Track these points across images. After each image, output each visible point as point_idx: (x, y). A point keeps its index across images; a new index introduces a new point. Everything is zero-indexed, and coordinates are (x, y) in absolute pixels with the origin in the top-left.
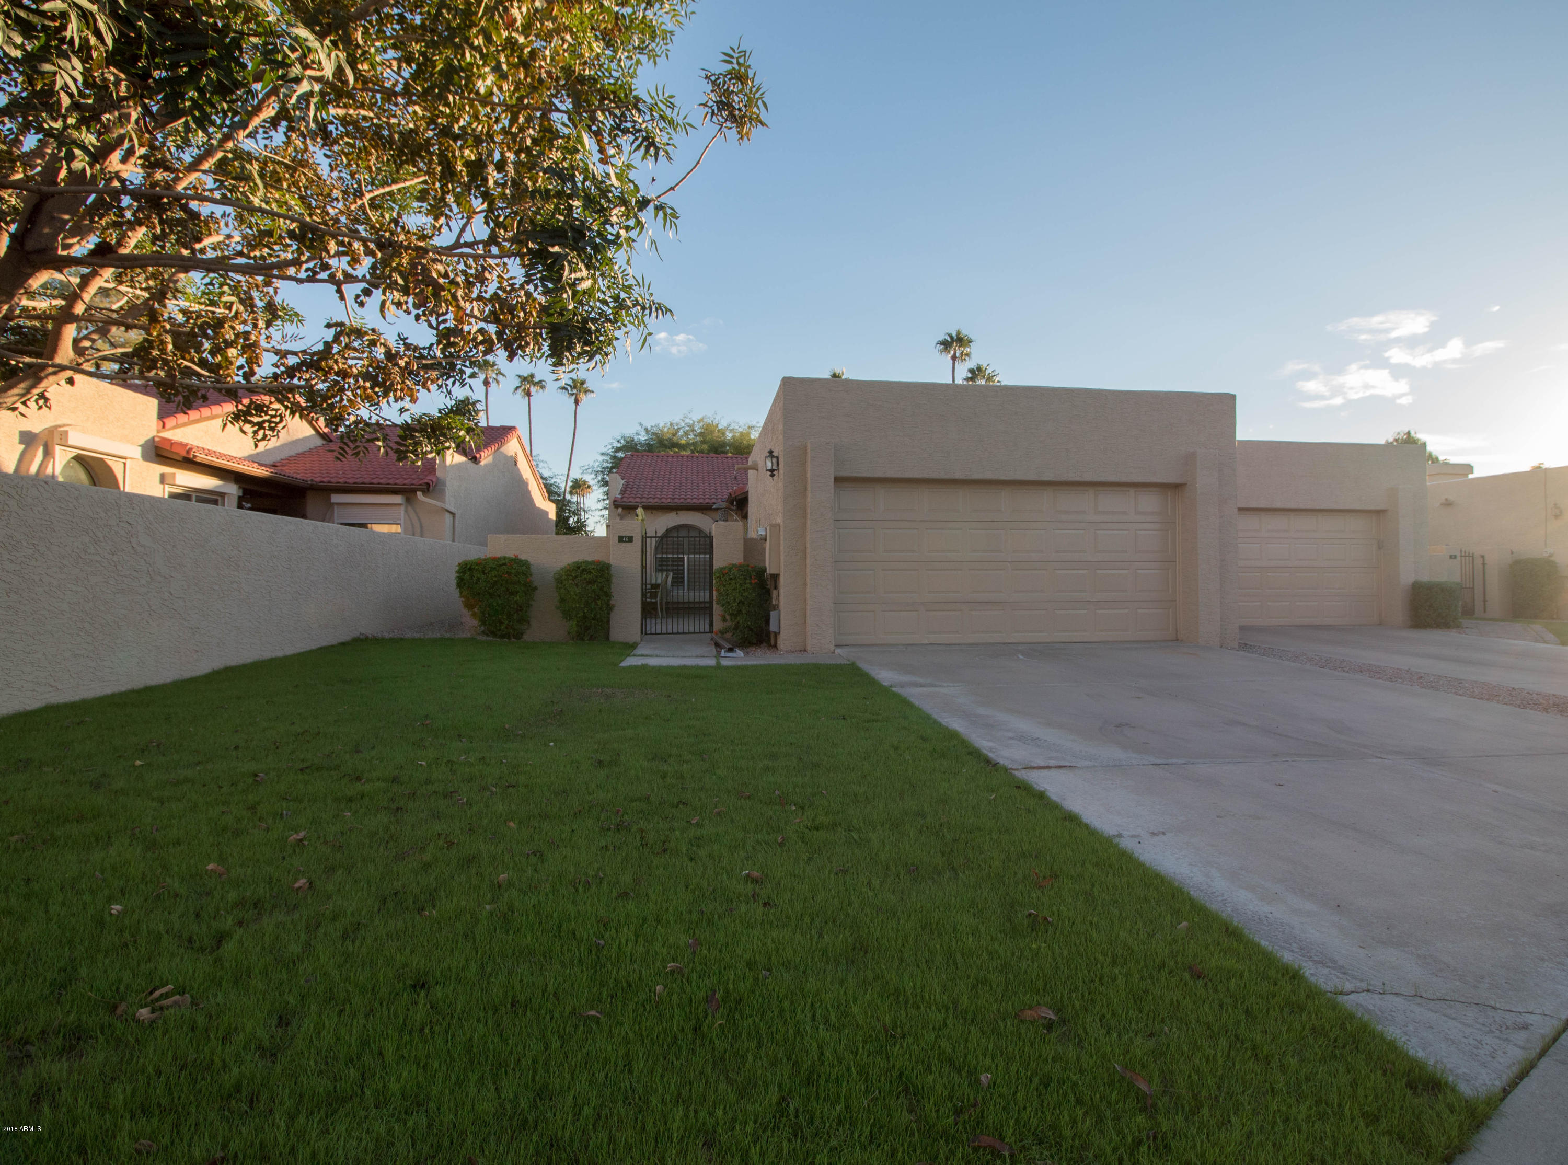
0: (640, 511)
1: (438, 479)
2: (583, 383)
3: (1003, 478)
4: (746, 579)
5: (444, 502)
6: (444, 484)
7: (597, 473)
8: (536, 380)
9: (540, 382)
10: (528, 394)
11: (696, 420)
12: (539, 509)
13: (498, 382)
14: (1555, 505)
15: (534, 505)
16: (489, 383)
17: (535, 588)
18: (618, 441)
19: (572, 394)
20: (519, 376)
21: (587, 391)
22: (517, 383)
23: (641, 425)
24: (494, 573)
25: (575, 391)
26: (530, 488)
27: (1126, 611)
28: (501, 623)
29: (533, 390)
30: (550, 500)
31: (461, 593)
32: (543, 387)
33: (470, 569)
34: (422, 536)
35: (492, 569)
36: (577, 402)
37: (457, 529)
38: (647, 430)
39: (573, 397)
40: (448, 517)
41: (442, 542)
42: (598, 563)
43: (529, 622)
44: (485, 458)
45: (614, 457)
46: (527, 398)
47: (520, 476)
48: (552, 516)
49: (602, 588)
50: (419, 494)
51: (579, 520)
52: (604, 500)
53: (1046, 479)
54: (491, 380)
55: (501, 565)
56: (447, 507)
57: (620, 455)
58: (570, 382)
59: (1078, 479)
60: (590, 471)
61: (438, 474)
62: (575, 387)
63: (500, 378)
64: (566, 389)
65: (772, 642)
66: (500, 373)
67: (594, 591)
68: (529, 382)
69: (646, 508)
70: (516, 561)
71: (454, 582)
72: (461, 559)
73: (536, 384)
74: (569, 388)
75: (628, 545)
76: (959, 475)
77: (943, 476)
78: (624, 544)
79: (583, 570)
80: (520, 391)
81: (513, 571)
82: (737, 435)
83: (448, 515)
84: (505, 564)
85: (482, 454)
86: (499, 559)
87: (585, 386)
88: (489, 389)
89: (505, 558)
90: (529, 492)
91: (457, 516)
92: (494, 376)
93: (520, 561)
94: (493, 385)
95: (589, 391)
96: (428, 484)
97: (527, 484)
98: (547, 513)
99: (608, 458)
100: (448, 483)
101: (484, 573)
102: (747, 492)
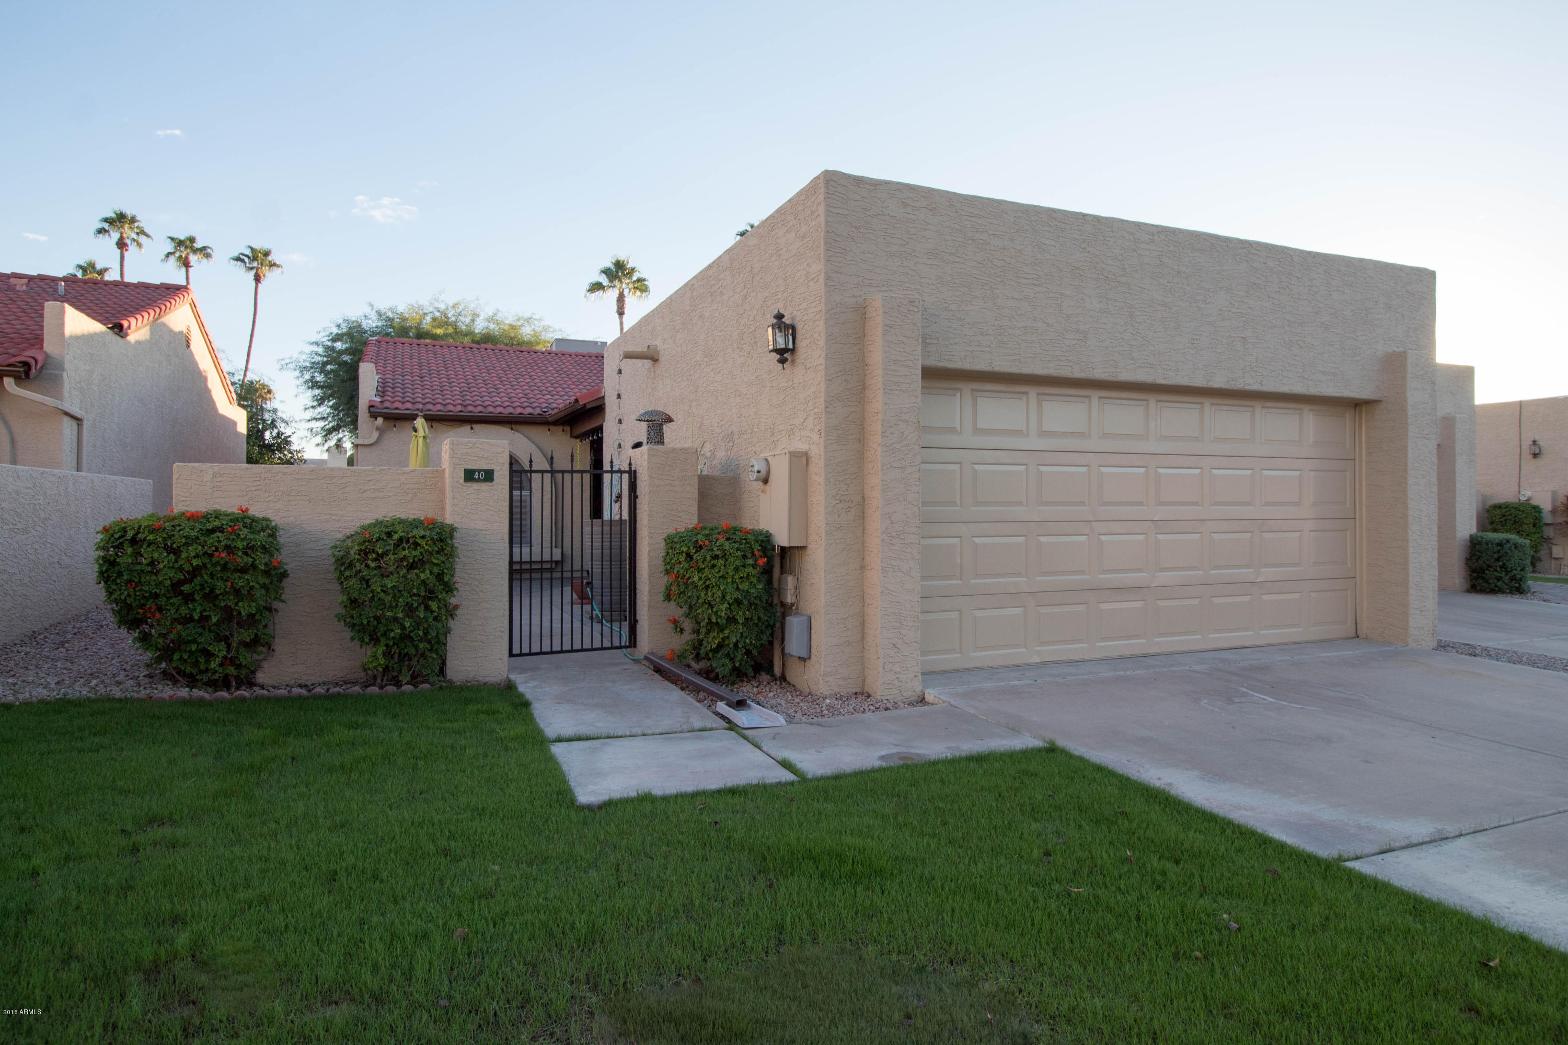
0: (420, 422)
1: (47, 356)
2: (267, 254)
3: (1161, 381)
4: (745, 557)
5: (60, 397)
6: (60, 366)
7: (303, 369)
8: (198, 245)
9: (204, 248)
10: (186, 264)
11: (451, 304)
12: (224, 417)
13: (139, 245)
14: (1534, 442)
15: (216, 410)
16: (126, 245)
17: (284, 575)
18: (339, 326)
19: (252, 268)
20: (172, 239)
21: (272, 265)
22: (170, 247)
23: (371, 305)
24: (192, 550)
25: (255, 264)
26: (210, 385)
27: (1297, 596)
28: (209, 655)
29: (193, 258)
30: (239, 405)
31: (110, 593)
32: (208, 256)
33: (134, 541)
34: (14, 462)
35: (190, 541)
36: (258, 279)
37: (86, 449)
38: (380, 314)
39: (253, 273)
40: (68, 427)
41: (57, 471)
42: (432, 524)
43: (269, 646)
44: (138, 329)
45: (332, 349)
46: (184, 269)
47: (195, 364)
48: (242, 428)
49: (440, 577)
50: (8, 382)
51: (279, 434)
52: (313, 407)
53: (1216, 385)
54: (128, 242)
55: (212, 531)
56: (67, 407)
57: (339, 345)
58: (248, 252)
59: (1256, 387)
60: (292, 366)
61: (48, 347)
62: (255, 258)
63: (142, 239)
64: (243, 261)
65: (777, 671)
66: (142, 232)
67: (424, 582)
68: (186, 247)
69: (430, 419)
70: (245, 521)
71: (92, 571)
72: (111, 518)
73: (195, 251)
74: (246, 259)
75: (485, 486)
76: (1100, 374)
77: (1077, 374)
78: (476, 486)
79: (401, 540)
80: (172, 259)
81: (240, 545)
82: (506, 328)
83: (67, 422)
84: (220, 529)
85: (133, 321)
86: (206, 517)
87: (270, 258)
88: (126, 254)
89: (217, 515)
90: (208, 391)
91: (86, 425)
92: (134, 236)
93: (254, 520)
94: (132, 248)
95: (275, 265)
96: (27, 365)
97: (205, 379)
98: (234, 424)
99: (320, 350)
100: (67, 365)
101: (170, 550)
102: (603, 397)
